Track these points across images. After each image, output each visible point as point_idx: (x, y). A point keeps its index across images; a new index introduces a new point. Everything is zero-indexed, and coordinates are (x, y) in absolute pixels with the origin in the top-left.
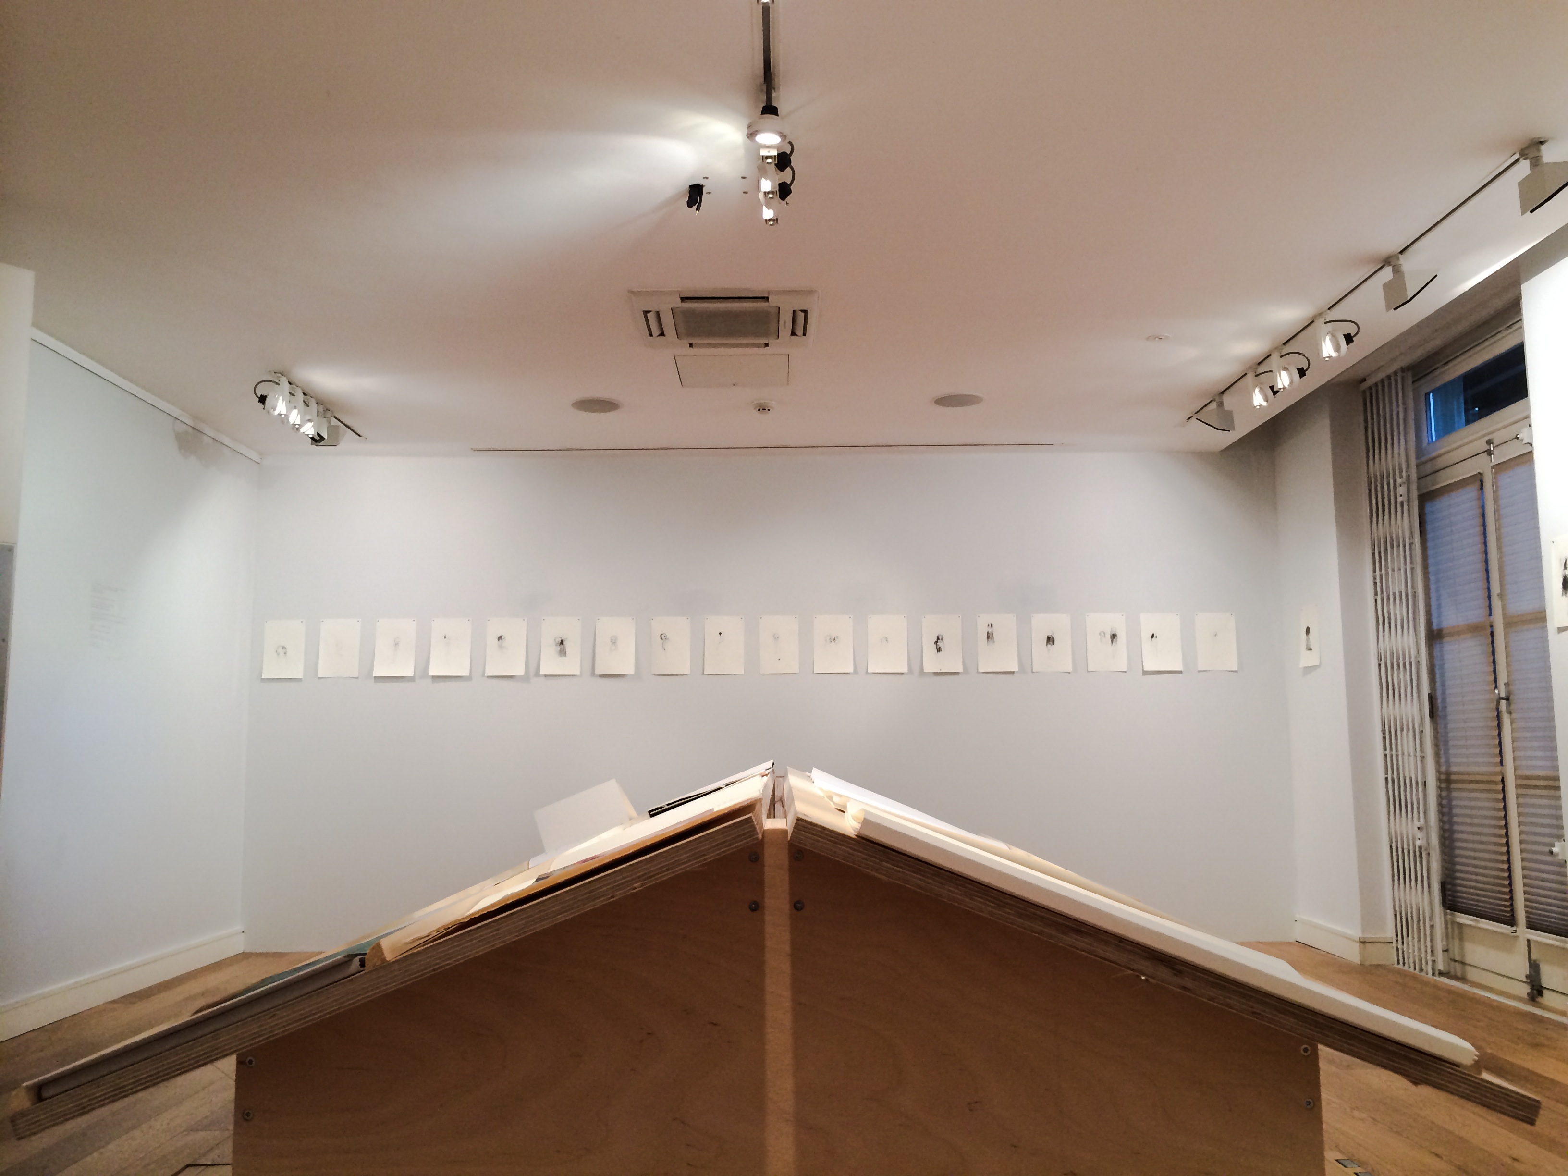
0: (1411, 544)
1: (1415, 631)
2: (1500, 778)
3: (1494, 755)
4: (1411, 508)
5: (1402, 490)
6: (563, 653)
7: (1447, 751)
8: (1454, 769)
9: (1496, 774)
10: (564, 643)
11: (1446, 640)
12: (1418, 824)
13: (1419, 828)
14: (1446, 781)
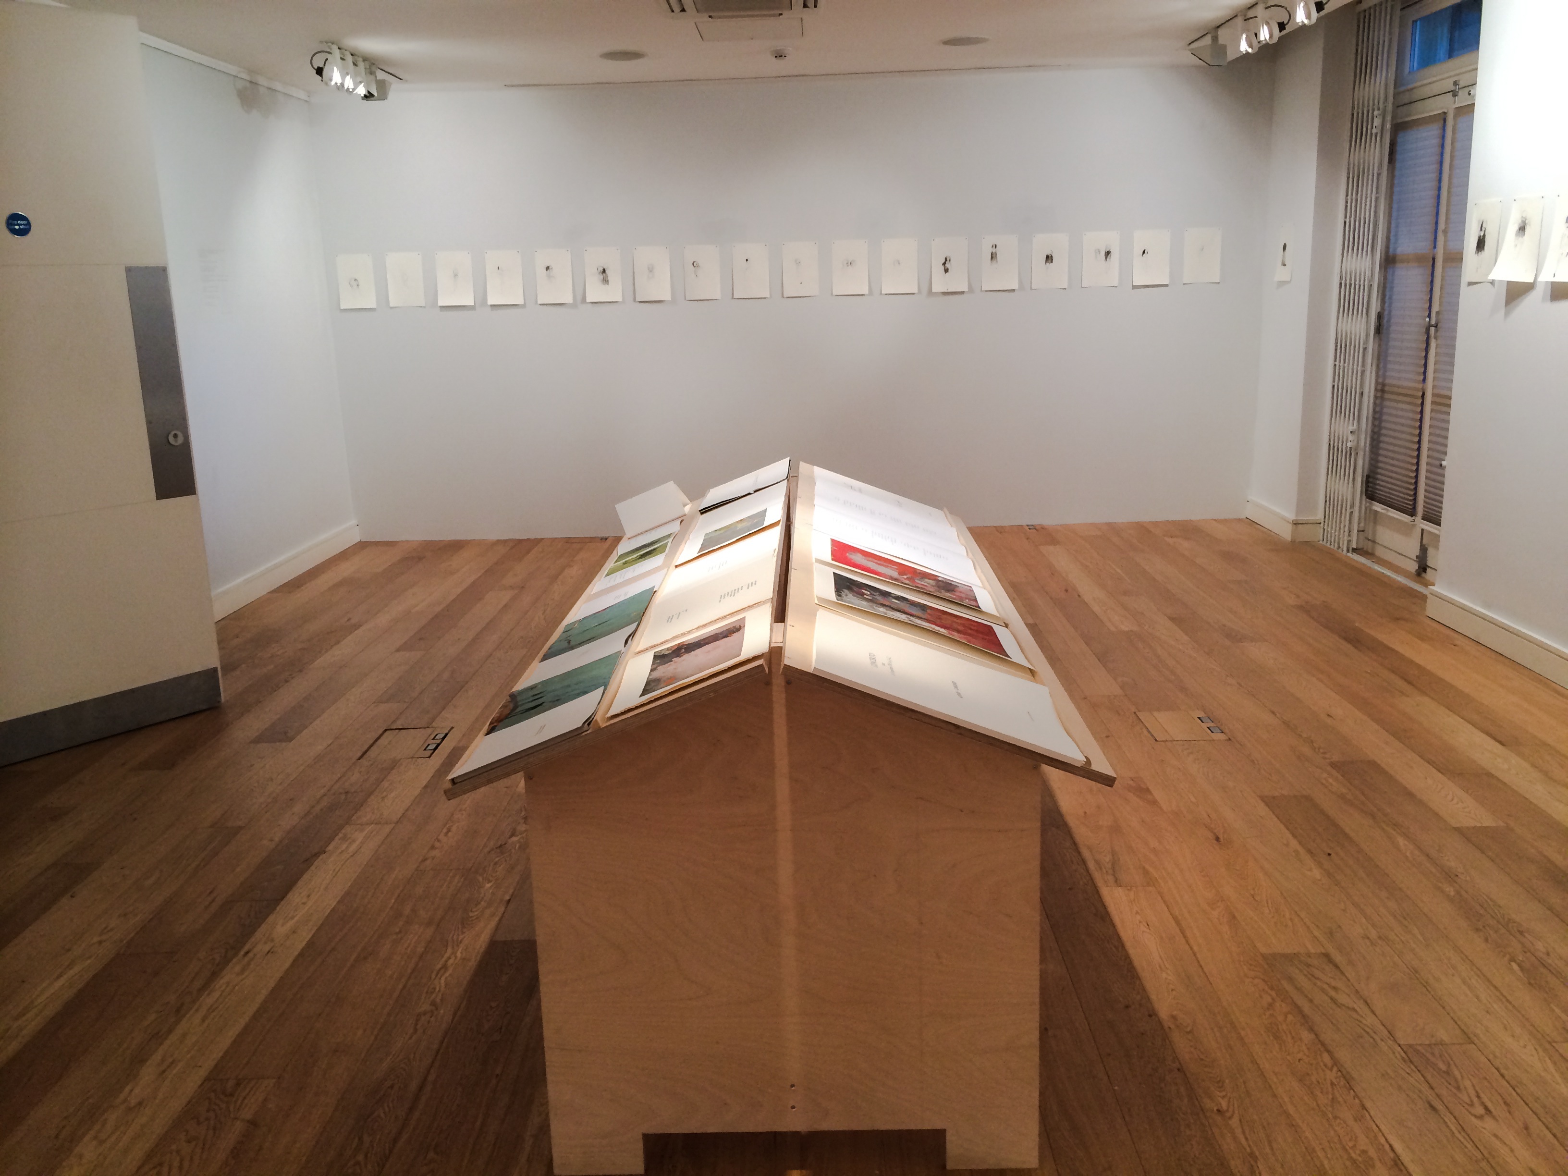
0: (1379, 175)
1: (1372, 256)
2: (1421, 394)
3: (1419, 374)
4: (1383, 140)
5: (1377, 122)
6: (606, 281)
7: (1385, 367)
8: (1387, 381)
9: (1417, 390)
10: (606, 271)
11: (1398, 265)
12: (1351, 428)
13: (1351, 432)
14: (1381, 390)
